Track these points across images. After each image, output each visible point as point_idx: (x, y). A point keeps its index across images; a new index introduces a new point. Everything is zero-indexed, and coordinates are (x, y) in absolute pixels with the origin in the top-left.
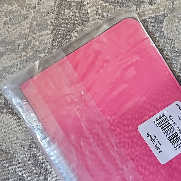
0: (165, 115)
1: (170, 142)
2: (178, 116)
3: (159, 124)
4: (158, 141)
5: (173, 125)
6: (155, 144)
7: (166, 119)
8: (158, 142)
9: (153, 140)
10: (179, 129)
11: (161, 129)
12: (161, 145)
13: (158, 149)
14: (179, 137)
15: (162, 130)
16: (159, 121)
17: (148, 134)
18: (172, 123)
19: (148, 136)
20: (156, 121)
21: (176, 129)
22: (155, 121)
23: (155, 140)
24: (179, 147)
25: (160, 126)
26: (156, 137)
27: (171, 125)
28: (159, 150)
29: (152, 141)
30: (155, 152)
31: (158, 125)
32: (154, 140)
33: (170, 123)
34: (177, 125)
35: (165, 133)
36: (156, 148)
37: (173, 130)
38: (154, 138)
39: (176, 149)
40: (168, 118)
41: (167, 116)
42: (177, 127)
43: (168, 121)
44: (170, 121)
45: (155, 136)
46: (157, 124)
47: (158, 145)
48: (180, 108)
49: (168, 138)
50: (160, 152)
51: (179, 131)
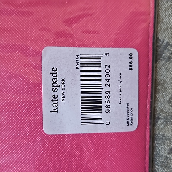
0: (100, 58)
1: (80, 106)
2: (120, 74)
3: (83, 65)
4: (63, 91)
5: (103, 82)
6: (55, 93)
7: (99, 65)
8: (63, 93)
9: (55, 85)
10: (107, 95)
11: (81, 76)
12: (63, 100)
13: (55, 104)
14: (101, 107)
15: (82, 80)
16: (85, 61)
17: (54, 71)
18: (103, 78)
19: (53, 73)
20: (81, 58)
21: (103, 92)
22: (79, 57)
23: (59, 86)
24: (90, 123)
25: (82, 71)
26: (63, 83)
27: (101, 80)
28: (55, 108)
29: (53, 86)
30: (47, 105)
31: (79, 67)
32: (57, 86)
33: (101, 76)
34: (109, 86)
35: (82, 86)
36: (53, 101)
37: (98, 89)
38: (59, 83)
39: (82, 123)
40: (103, 66)
41: (104, 61)
42: (107, 89)
43: (100, 71)
44: (103, 74)
45: (63, 80)
46: (79, 64)
47: (60, 98)
48: (131, 63)
49: (82, 97)
50: (55, 111)
51: (107, 97)
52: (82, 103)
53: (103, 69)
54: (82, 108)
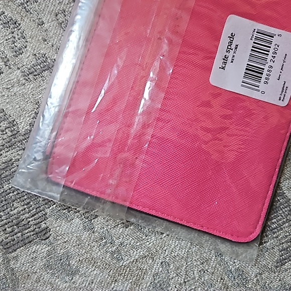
0: (273, 37)
1: (244, 70)
2: (286, 55)
3: (257, 38)
4: (234, 54)
5: (269, 57)
6: (227, 54)
7: (271, 42)
8: (234, 56)
10: (270, 69)
11: (253, 47)
12: (232, 62)
13: (225, 62)
14: (261, 78)
15: (252, 50)
16: (260, 36)
17: (232, 36)
18: (271, 54)
19: (230, 38)
20: (257, 32)
21: (267, 65)
22: (256, 31)
23: (232, 49)
24: (249, 88)
25: (254, 43)
26: (236, 48)
27: (268, 54)
28: (224, 66)
29: (228, 48)
30: (218, 62)
31: (253, 39)
32: (230, 49)
33: (269, 52)
34: (274, 62)
35: (251, 55)
36: (224, 59)
37: (264, 62)
38: (233, 46)
39: (242, 86)
40: (273, 44)
41: (275, 40)
42: (271, 64)
43: (270, 47)
44: (272, 50)
45: (237, 45)
46: (254, 36)
47: (230, 59)
49: (248, 64)
50: (223, 68)
51: (269, 71)
52: (246, 69)
53: (273, 46)
54: (245, 73)
